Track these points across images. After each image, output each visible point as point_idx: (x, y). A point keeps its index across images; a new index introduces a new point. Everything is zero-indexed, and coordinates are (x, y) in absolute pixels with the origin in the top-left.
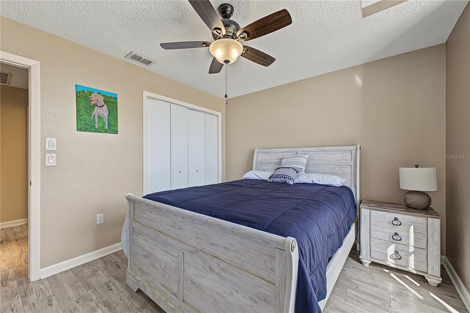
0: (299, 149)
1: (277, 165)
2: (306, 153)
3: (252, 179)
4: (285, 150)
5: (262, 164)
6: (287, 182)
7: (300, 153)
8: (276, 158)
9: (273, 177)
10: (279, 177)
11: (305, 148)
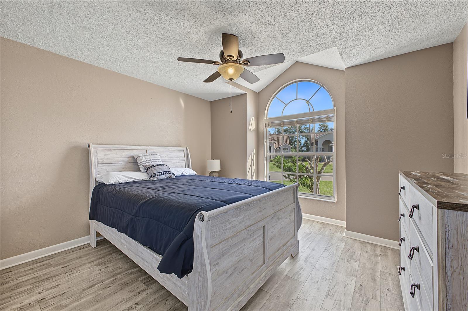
0: (148, 147)
1: (125, 164)
2: (154, 151)
3: (123, 182)
4: (134, 147)
5: (103, 165)
6: (172, 177)
7: (150, 151)
8: (123, 157)
9: (158, 175)
10: (163, 174)
11: (153, 147)
